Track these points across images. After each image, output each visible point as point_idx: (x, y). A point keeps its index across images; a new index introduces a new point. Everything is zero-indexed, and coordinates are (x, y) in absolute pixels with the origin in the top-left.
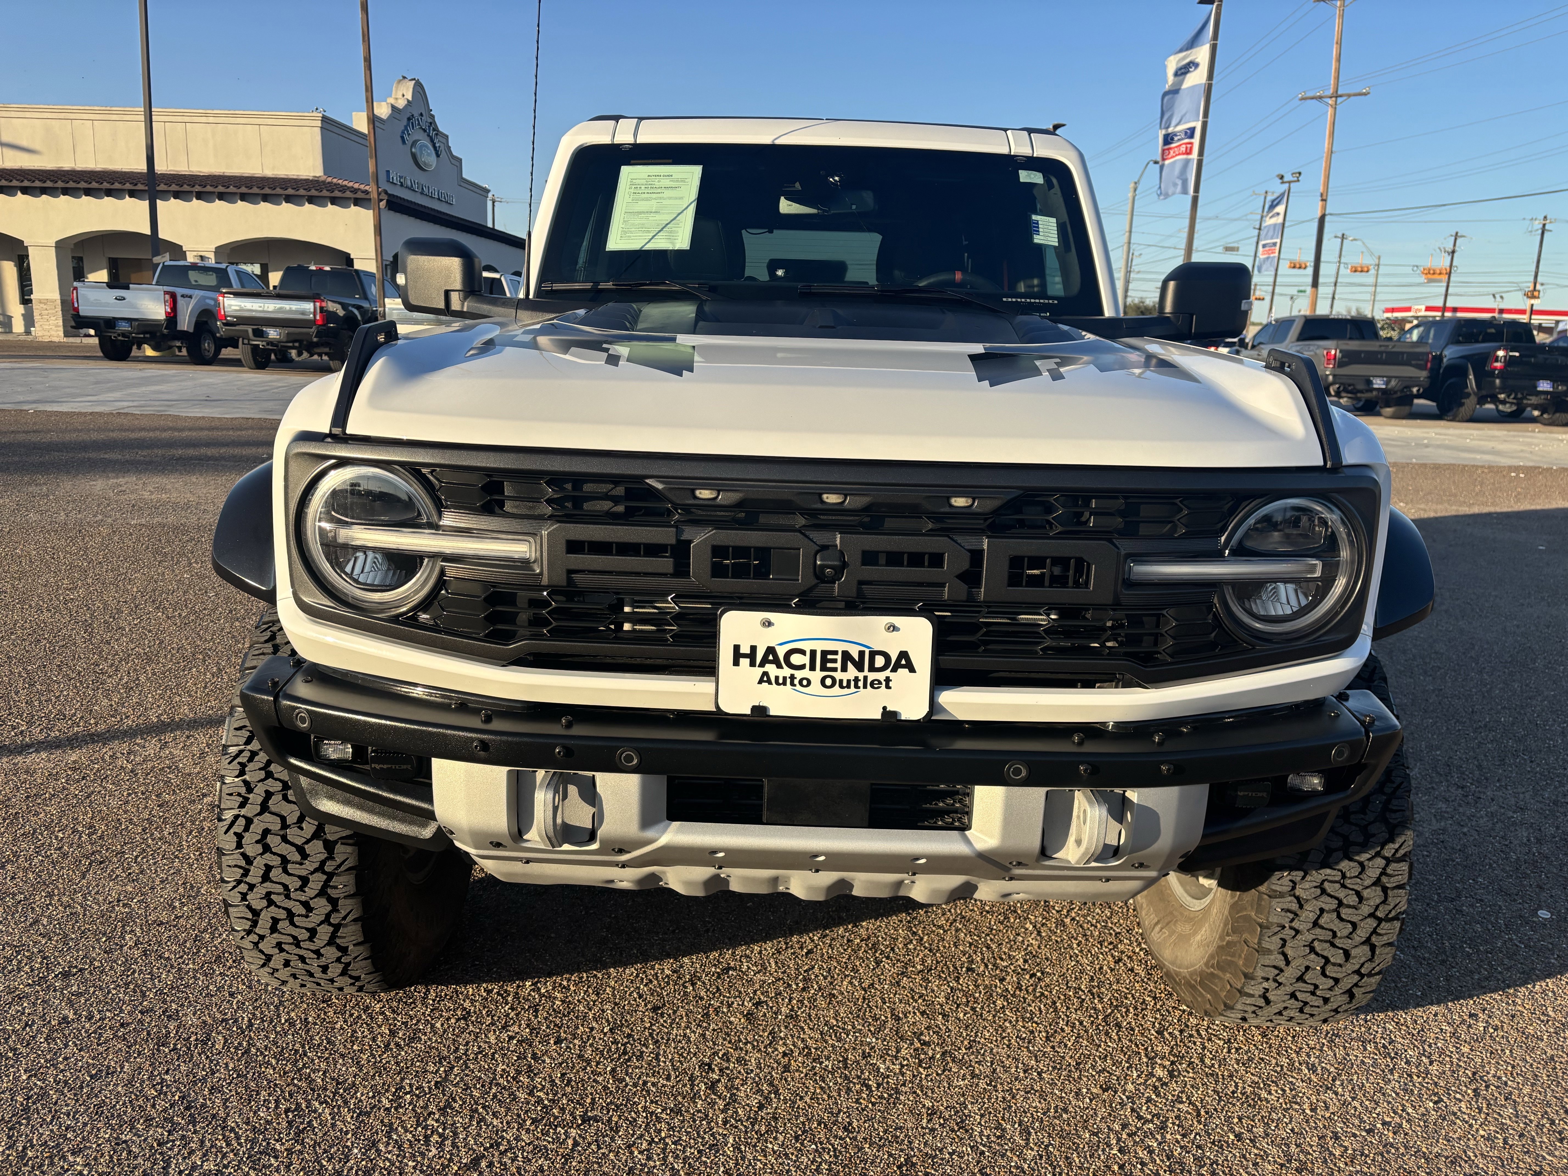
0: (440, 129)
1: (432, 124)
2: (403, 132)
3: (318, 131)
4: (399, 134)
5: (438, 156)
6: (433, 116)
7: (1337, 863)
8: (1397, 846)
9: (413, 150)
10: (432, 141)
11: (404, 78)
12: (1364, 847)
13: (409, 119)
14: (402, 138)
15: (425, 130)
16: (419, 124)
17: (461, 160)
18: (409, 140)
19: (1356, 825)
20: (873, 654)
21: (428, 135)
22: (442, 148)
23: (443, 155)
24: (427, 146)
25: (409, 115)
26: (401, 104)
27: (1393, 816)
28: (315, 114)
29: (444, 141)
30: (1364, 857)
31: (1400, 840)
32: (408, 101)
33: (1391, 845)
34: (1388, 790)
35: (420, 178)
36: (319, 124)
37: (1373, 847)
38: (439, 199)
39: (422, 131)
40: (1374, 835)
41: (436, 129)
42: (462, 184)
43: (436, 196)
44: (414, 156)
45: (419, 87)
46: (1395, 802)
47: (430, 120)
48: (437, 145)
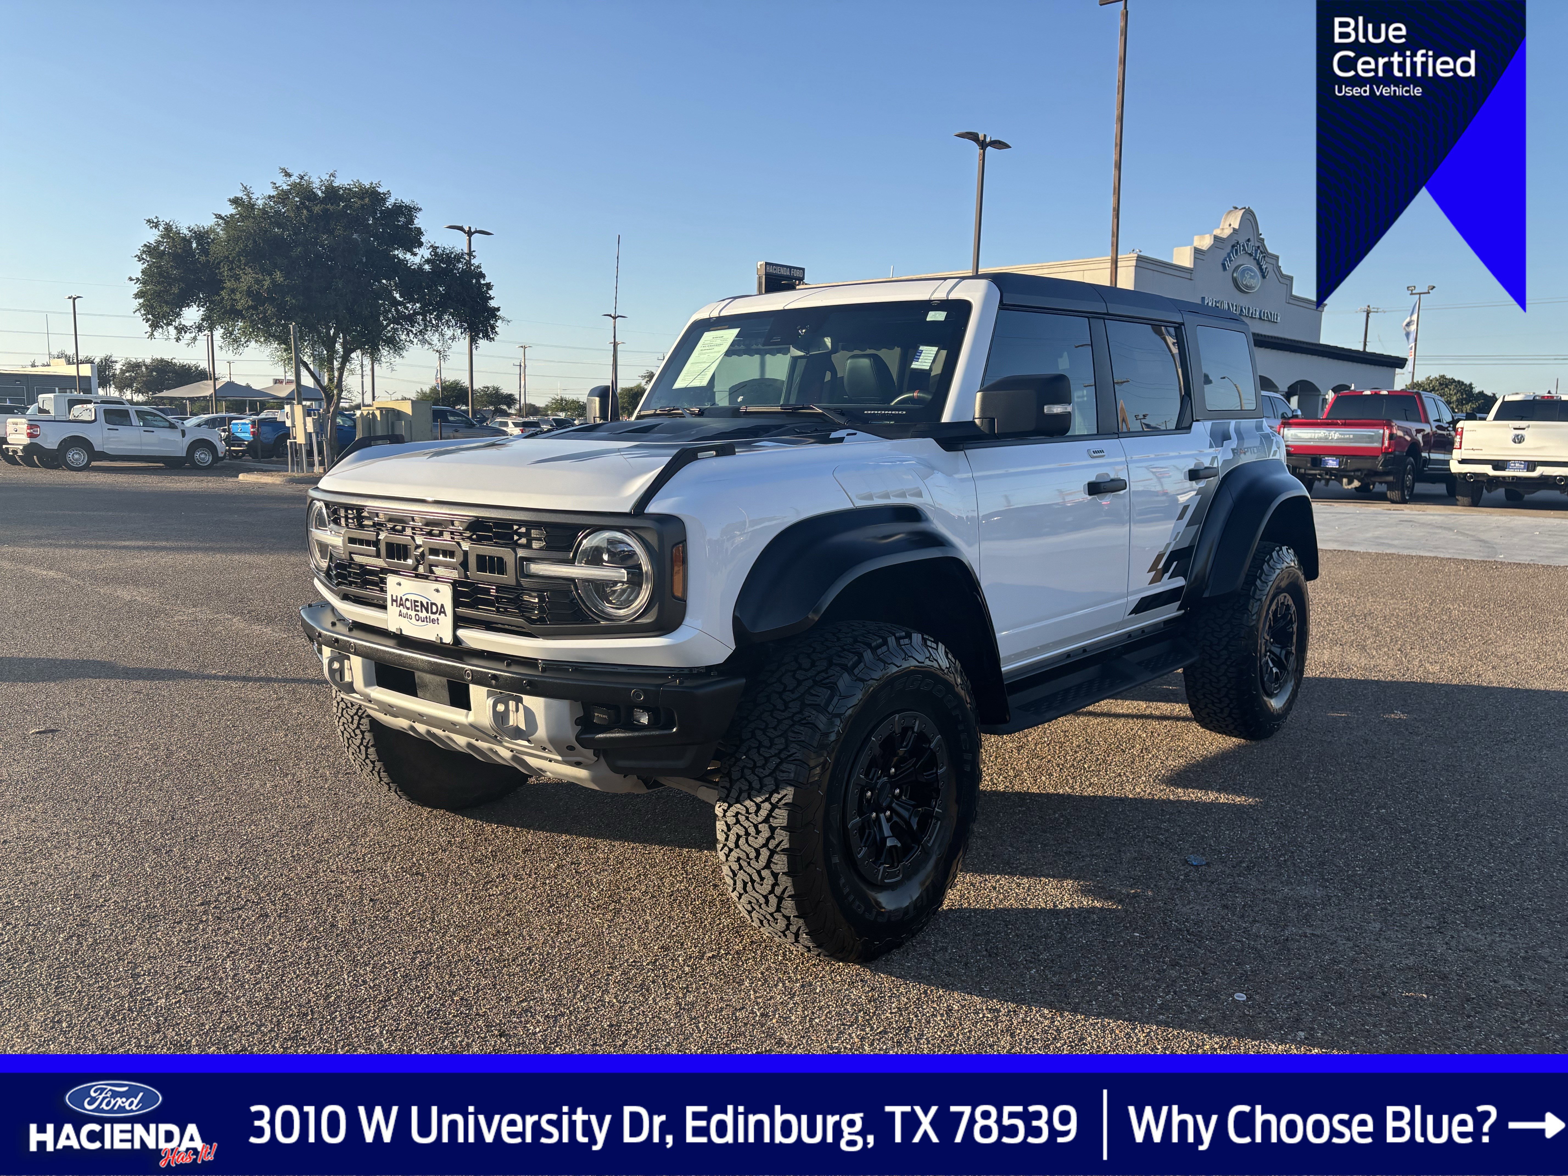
0: (1269, 251)
1: (1261, 247)
2: (1225, 260)
3: (1133, 269)
4: (1221, 261)
5: (1264, 277)
6: (1263, 240)
7: (744, 801)
8: (780, 796)
9: (1235, 275)
10: (1258, 263)
11: (1236, 208)
12: (759, 792)
13: (1233, 246)
14: (1224, 265)
15: (1251, 255)
16: (1244, 249)
17: (1291, 279)
18: (1230, 266)
19: (758, 776)
20: (432, 604)
21: (1255, 259)
22: (1270, 268)
23: (1271, 275)
24: (1251, 270)
25: (1234, 242)
26: (1226, 233)
27: (782, 774)
28: (1132, 255)
29: (1274, 262)
30: (759, 800)
31: (783, 793)
32: (1234, 229)
33: (776, 795)
34: (783, 756)
35: (1242, 301)
36: (1134, 263)
37: (764, 794)
38: (1260, 318)
39: (1247, 256)
40: (766, 785)
41: (1265, 252)
42: (1291, 301)
43: (1257, 316)
44: (1235, 281)
45: (1249, 217)
46: (785, 765)
47: (1257, 244)
48: (1264, 267)
